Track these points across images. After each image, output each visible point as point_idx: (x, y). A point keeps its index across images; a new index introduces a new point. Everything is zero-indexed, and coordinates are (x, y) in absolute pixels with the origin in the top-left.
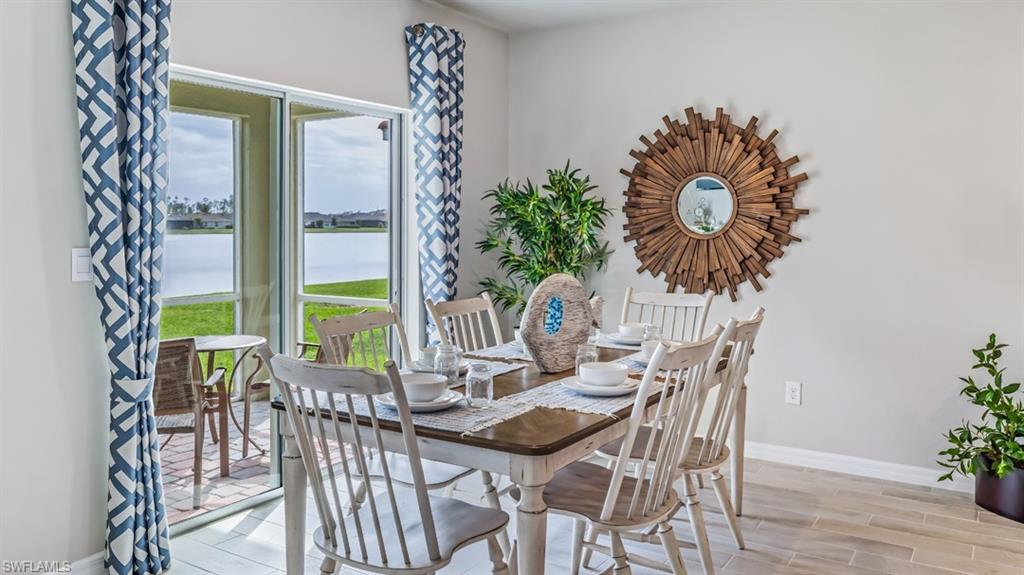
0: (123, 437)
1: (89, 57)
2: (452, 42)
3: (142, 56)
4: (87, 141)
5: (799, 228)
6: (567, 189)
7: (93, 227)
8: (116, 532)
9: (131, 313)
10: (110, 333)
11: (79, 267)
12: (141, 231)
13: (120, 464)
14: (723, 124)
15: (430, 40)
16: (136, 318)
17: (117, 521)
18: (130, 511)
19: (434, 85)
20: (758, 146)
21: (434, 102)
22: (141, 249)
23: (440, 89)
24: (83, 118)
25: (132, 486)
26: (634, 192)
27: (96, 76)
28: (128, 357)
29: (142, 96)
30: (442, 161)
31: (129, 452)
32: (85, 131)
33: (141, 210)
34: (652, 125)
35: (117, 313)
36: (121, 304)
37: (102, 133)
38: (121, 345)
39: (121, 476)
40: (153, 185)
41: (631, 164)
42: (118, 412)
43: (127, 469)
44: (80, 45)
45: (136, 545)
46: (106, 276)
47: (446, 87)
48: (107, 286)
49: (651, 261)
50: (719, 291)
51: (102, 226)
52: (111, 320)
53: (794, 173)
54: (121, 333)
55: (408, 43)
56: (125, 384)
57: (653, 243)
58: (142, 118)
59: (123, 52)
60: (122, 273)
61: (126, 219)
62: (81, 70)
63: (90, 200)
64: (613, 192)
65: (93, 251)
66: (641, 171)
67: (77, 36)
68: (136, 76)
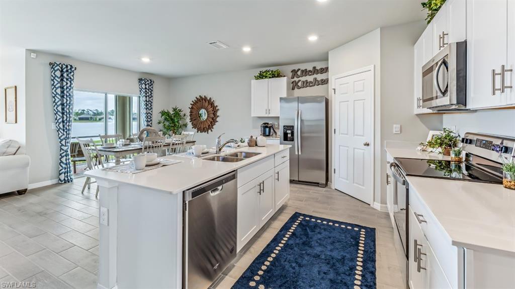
0: (62, 157)
1: (55, 89)
2: (150, 82)
3: (67, 88)
4: (55, 104)
5: (218, 119)
6: (177, 112)
7: (56, 119)
8: (60, 174)
9: (64, 135)
10: (60, 138)
11: (53, 126)
12: (66, 120)
13: (62, 162)
14: (205, 99)
15: (143, 82)
16: (65, 136)
17: (61, 172)
18: (64, 170)
19: (144, 91)
20: (211, 103)
21: (144, 94)
22: (66, 123)
23: (146, 91)
24: (54, 100)
25: (64, 166)
26: (191, 112)
27: (56, 92)
28: (63, 142)
29: (66, 95)
30: (146, 106)
31: (64, 160)
32: (54, 102)
33: (66, 116)
34: (194, 99)
35: (61, 134)
36: (62, 133)
37: (57, 102)
38: (62, 140)
39: (61, 164)
40: (69, 112)
41: (191, 106)
42: (61, 152)
43: (63, 163)
44: (53, 87)
45: (65, 177)
46: (59, 128)
47: (148, 91)
48: (59, 129)
49: (195, 126)
50: (205, 132)
51: (58, 119)
52: (60, 136)
53: (217, 108)
54: (62, 138)
55: (140, 82)
56: (63, 147)
57: (195, 122)
58: (67, 99)
59: (62, 87)
60: (62, 127)
61: (63, 118)
62: (53, 91)
63: (55, 114)
64: (187, 112)
65: (56, 123)
66: (192, 108)
67: (53, 85)
68: (65, 92)
